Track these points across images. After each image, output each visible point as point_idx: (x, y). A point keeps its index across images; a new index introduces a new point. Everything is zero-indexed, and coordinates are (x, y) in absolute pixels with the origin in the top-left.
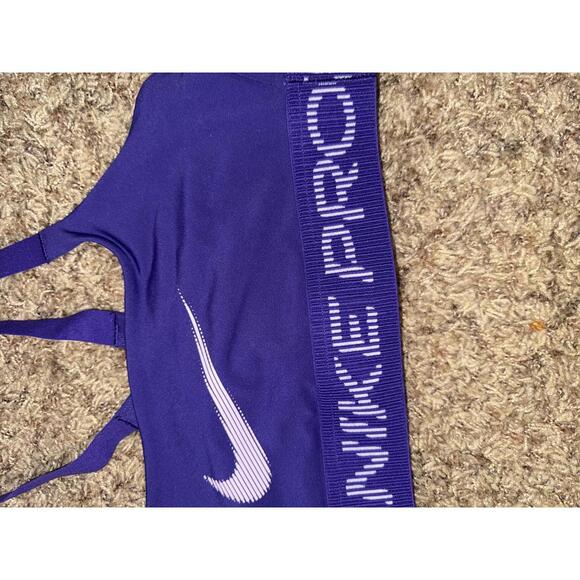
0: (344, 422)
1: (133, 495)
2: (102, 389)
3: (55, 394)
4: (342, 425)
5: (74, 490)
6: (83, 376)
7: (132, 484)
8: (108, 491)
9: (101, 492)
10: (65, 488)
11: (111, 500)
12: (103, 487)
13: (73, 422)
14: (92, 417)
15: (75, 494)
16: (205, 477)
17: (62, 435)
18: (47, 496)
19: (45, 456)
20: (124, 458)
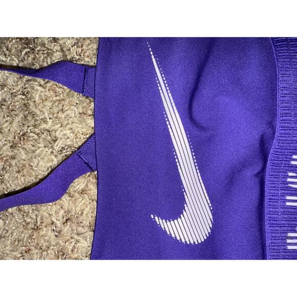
0: (292, 177)
1: (80, 229)
2: (65, 135)
3: (24, 135)
4: (289, 180)
5: (28, 220)
6: (50, 122)
7: (81, 219)
8: (58, 224)
9: (52, 224)
10: (21, 217)
11: (59, 232)
12: (54, 219)
13: (35, 161)
14: (53, 157)
15: (29, 223)
16: (152, 216)
17: (25, 171)
18: (5, 223)
19: (8, 188)
20: (77, 195)
